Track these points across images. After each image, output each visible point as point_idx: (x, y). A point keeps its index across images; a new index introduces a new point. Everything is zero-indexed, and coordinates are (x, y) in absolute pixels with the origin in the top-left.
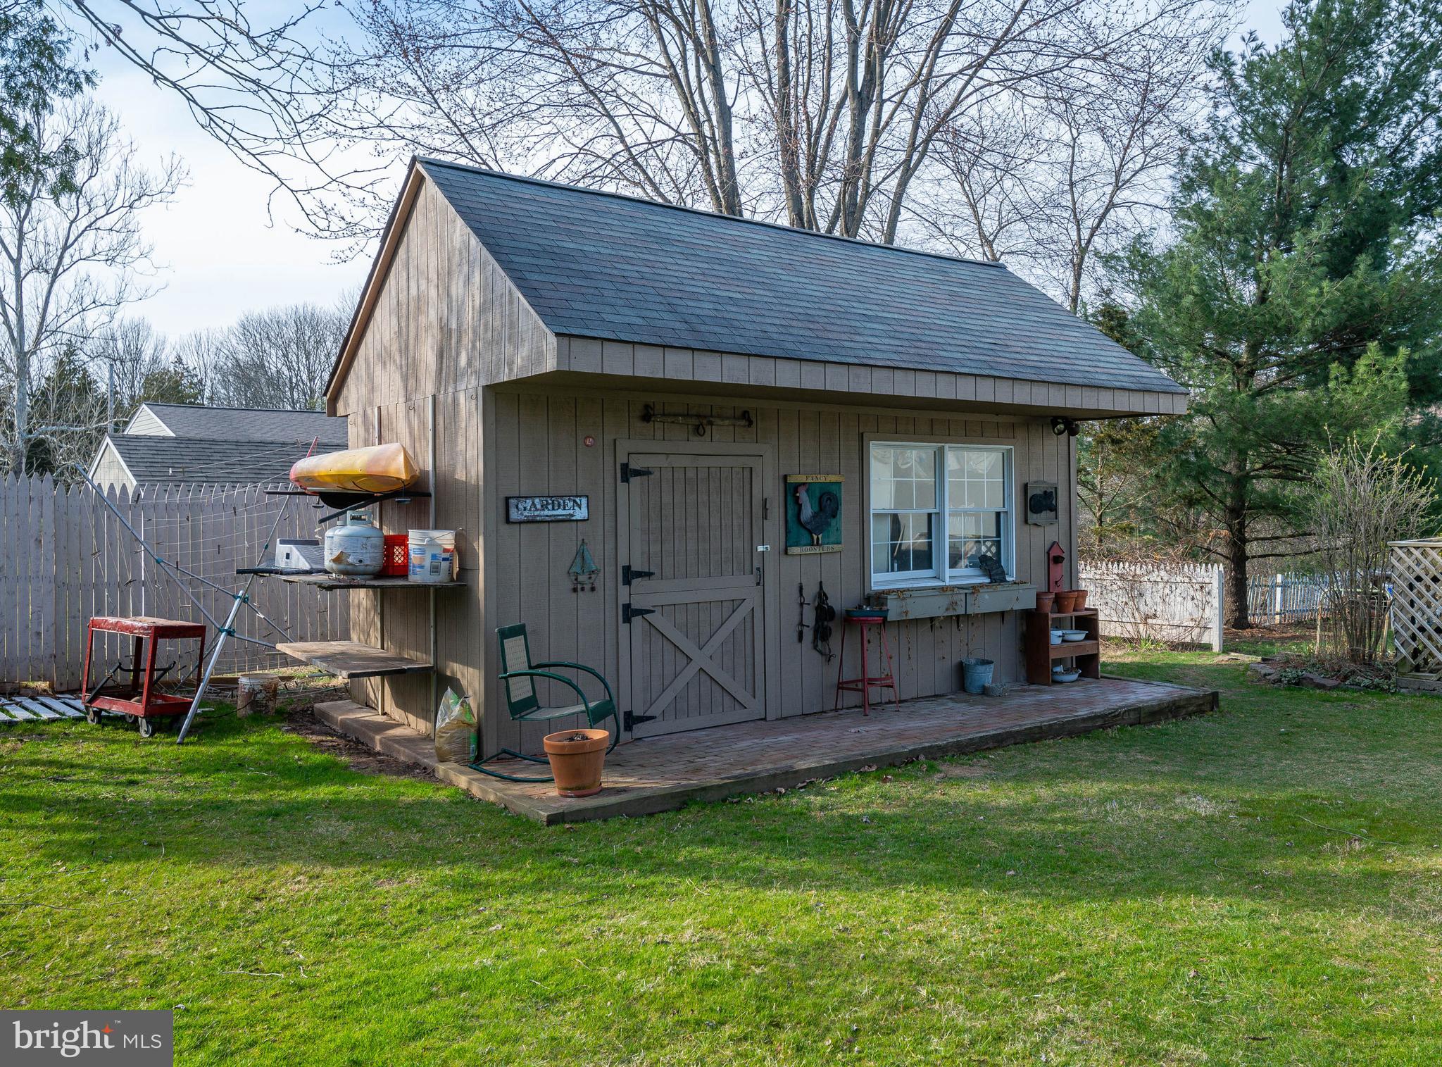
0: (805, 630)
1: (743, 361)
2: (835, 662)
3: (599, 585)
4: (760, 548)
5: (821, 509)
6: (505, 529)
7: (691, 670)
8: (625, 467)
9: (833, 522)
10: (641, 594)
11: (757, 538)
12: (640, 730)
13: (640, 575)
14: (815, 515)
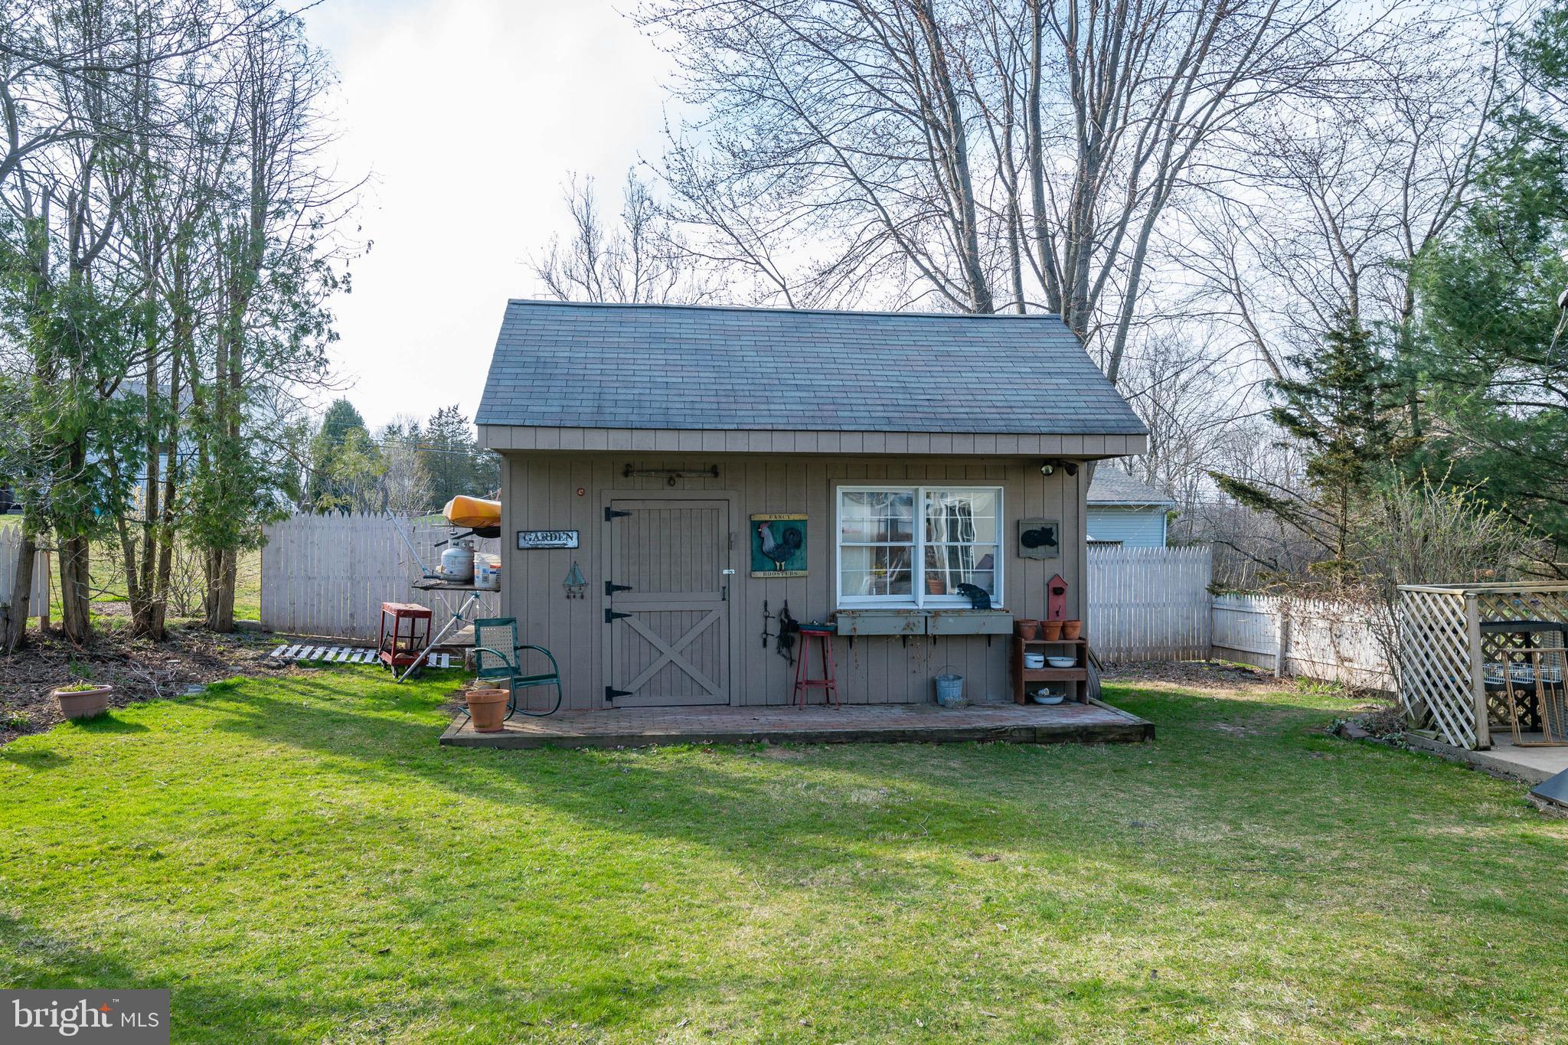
0: (770, 639)
1: (627, 434)
2: (795, 664)
3: (587, 594)
4: (726, 572)
5: (786, 541)
6: (516, 552)
7: (663, 662)
8: (607, 510)
9: (798, 553)
10: (620, 603)
11: (723, 561)
12: (618, 701)
13: (619, 588)
14: (778, 547)
